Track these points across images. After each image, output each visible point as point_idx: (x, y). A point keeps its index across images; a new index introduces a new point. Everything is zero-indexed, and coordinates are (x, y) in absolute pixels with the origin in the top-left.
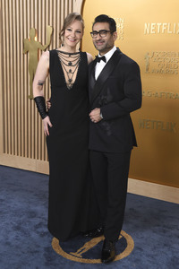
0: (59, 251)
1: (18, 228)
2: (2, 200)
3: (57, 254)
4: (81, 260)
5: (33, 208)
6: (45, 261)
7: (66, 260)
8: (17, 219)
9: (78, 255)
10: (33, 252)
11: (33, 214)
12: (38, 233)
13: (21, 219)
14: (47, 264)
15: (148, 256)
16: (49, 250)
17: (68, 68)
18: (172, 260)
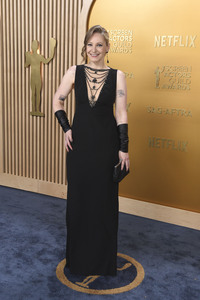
0: (64, 281)
1: (19, 255)
2: (2, 224)
3: (62, 284)
4: (88, 291)
5: (35, 233)
6: (49, 291)
7: (72, 291)
8: (18, 245)
9: (85, 285)
10: (35, 282)
11: (35, 240)
12: (41, 260)
13: (23, 245)
14: (51, 295)
15: (160, 286)
16: (53, 279)
17: (92, 84)
18: (186, 291)
